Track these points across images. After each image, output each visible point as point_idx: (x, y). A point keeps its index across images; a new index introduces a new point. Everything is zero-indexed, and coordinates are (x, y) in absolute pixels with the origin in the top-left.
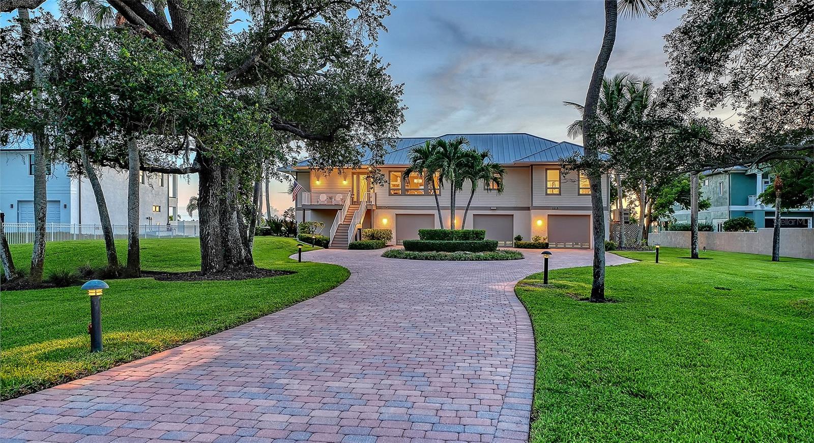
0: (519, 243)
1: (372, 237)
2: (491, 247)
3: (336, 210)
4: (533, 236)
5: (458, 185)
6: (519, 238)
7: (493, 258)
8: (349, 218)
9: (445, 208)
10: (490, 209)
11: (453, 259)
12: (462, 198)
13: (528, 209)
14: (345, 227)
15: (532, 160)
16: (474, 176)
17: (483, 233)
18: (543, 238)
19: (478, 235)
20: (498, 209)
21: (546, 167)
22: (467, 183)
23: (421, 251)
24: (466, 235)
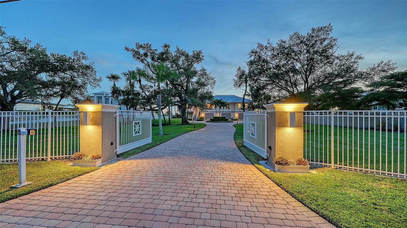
0: (232, 119)
1: (201, 118)
2: (227, 120)
3: (193, 113)
4: (235, 118)
5: (220, 108)
6: (232, 118)
7: (228, 122)
8: (196, 114)
9: (218, 112)
10: (226, 112)
11: (220, 122)
12: (221, 110)
13: (234, 112)
14: (195, 116)
15: (235, 102)
16: (224, 106)
17: (225, 117)
18: (237, 118)
19: (225, 118)
20: (228, 112)
21: (238, 103)
22: (222, 107)
23: (217, 121)
24: (222, 118)
